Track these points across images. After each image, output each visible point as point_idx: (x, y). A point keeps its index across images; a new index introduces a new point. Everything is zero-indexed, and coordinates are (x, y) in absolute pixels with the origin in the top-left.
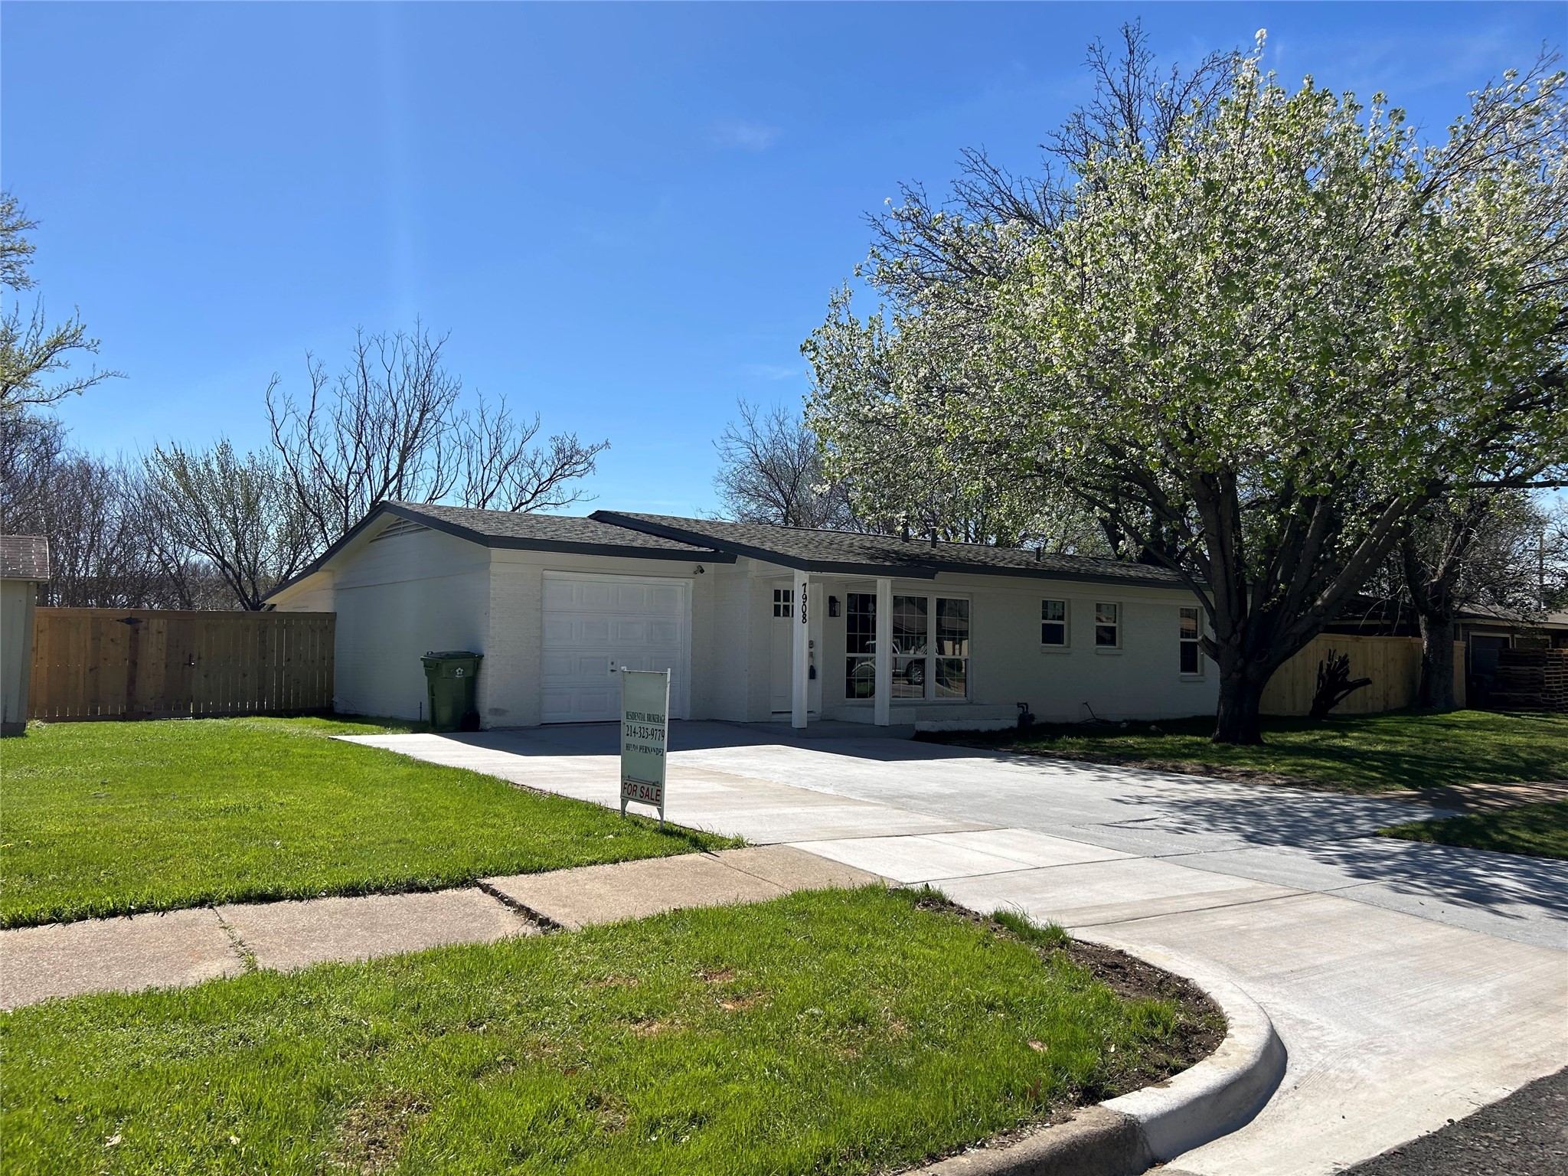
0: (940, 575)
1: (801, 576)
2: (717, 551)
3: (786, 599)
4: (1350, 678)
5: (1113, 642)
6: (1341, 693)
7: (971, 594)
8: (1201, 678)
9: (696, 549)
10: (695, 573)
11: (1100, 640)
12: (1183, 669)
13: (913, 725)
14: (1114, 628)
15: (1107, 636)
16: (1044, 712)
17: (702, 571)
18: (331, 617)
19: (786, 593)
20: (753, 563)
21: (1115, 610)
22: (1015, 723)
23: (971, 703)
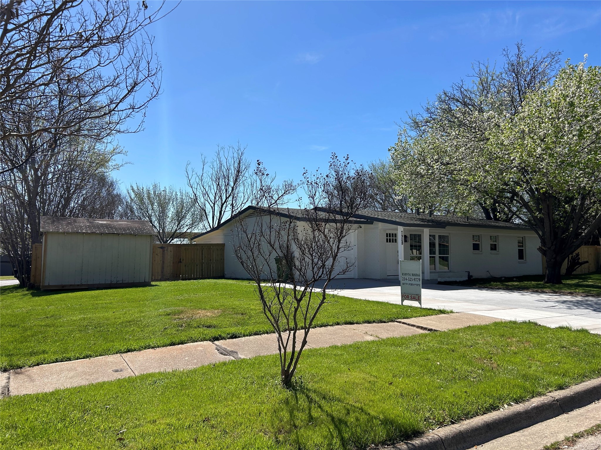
0: (447, 227)
1: (400, 229)
2: (367, 220)
3: (396, 236)
4: (580, 261)
5: (495, 249)
6: (577, 266)
7: (450, 233)
8: (525, 262)
9: (358, 220)
10: (358, 228)
11: (492, 249)
12: (519, 259)
13: (437, 280)
14: (495, 245)
15: (494, 247)
16: (476, 274)
17: (361, 227)
18: (223, 245)
19: (396, 234)
20: (380, 225)
21: (496, 238)
22: (467, 278)
23: (450, 272)
